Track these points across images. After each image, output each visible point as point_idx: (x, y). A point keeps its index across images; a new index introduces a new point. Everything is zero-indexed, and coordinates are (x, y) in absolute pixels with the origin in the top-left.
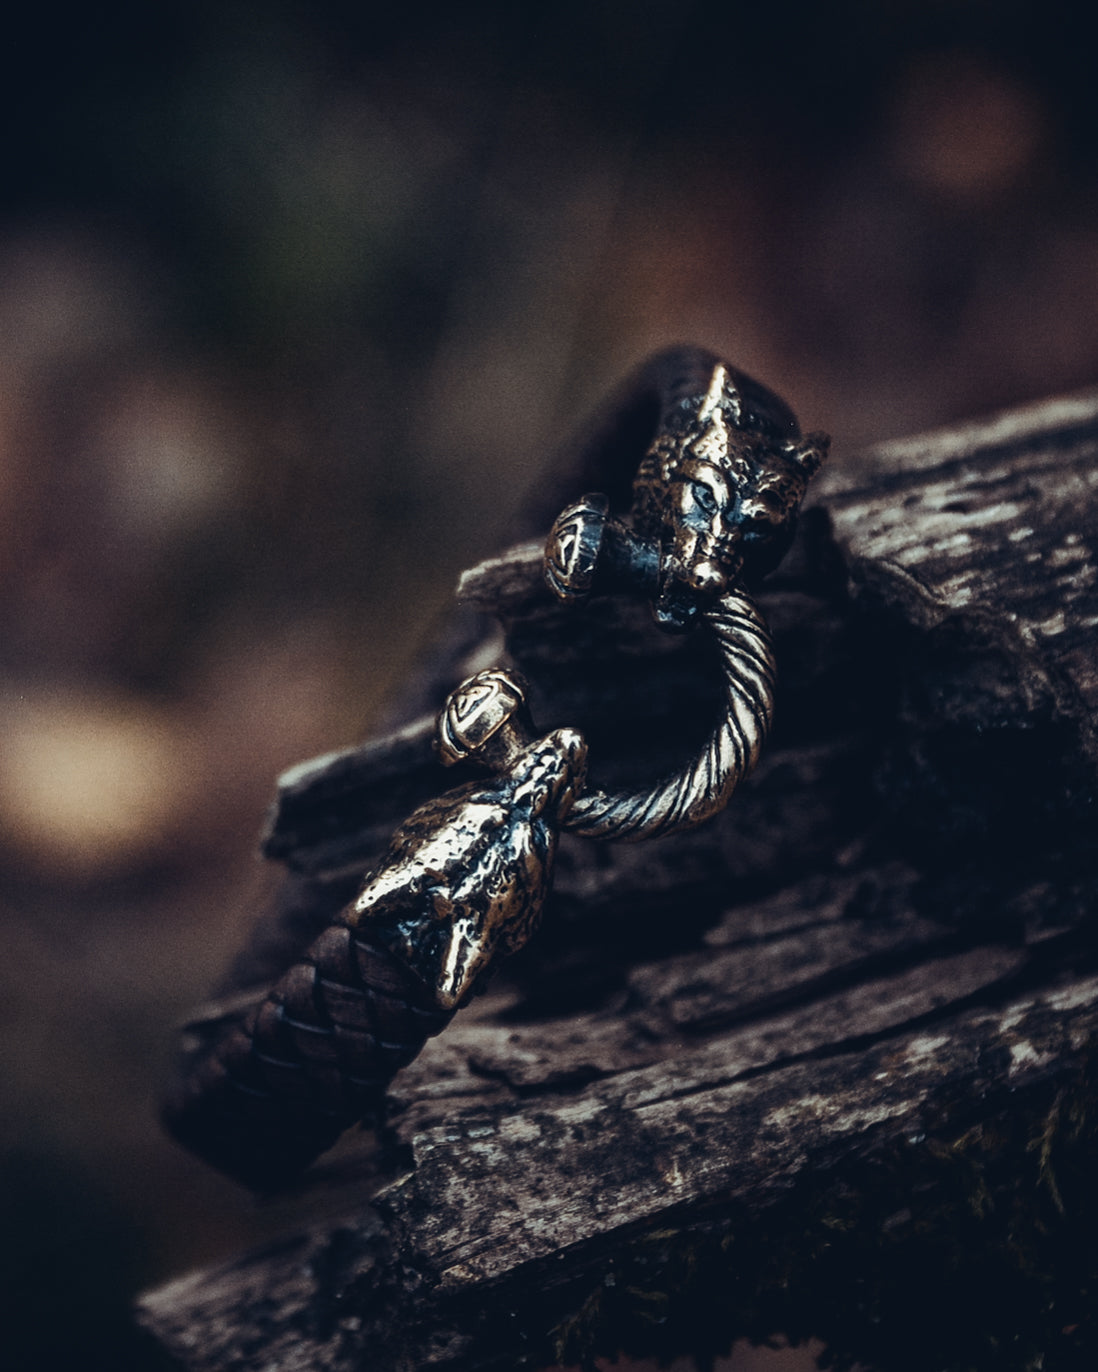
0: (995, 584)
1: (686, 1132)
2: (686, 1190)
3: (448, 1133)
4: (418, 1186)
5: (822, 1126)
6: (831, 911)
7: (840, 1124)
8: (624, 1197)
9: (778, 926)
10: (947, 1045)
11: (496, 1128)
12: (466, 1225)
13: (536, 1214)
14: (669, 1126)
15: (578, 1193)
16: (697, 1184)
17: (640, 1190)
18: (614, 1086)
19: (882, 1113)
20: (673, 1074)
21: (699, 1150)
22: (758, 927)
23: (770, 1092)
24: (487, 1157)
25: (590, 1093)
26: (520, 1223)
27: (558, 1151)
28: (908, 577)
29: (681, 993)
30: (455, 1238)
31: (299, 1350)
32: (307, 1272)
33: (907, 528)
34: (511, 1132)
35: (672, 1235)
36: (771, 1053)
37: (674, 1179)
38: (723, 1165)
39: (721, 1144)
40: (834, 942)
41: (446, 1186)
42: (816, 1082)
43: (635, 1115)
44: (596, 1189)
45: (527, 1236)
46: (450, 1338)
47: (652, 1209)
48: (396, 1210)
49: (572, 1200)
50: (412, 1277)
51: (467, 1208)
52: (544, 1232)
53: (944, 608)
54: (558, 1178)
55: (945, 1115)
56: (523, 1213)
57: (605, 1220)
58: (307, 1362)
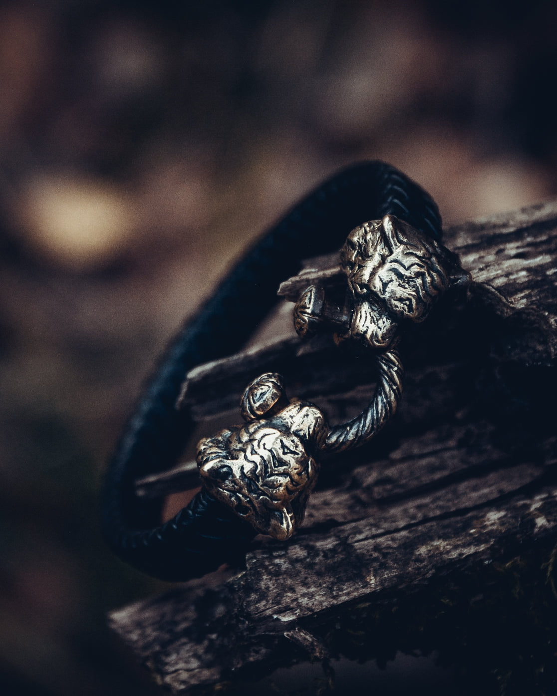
0: (538, 297)
1: (378, 557)
2: (376, 586)
3: (263, 553)
4: (247, 579)
5: (443, 556)
6: (452, 443)
7: (452, 555)
8: (346, 588)
9: (426, 450)
10: (505, 516)
11: (286, 552)
12: (270, 599)
14: (370, 553)
15: (324, 585)
16: (382, 582)
17: (354, 585)
18: (343, 531)
19: (472, 550)
20: (372, 525)
21: (384, 566)
22: (416, 451)
23: (418, 537)
24: (281, 566)
25: (332, 533)
26: (296, 600)
27: (315, 564)
28: (496, 292)
29: (378, 483)
30: (264, 606)
31: (188, 647)
32: (193, 608)
33: (497, 267)
34: (293, 553)
35: (369, 605)
36: (420, 516)
37: (371, 580)
38: (395, 574)
39: (394, 564)
40: (453, 459)
41: (261, 580)
42: (441, 532)
43: (353, 547)
44: (333, 584)
45: (299, 606)
46: (260, 650)
47: (359, 595)
48: (237, 589)
49: (321, 589)
50: (243, 622)
51: (270, 591)
52: (307, 604)
53: (513, 308)
54: (315, 578)
55: (502, 551)
56: (297, 595)
57: (337, 600)
58: (191, 654)
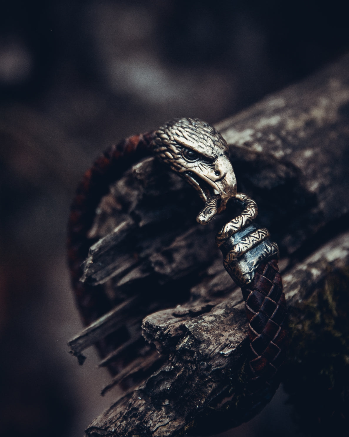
13: (229, 336)
